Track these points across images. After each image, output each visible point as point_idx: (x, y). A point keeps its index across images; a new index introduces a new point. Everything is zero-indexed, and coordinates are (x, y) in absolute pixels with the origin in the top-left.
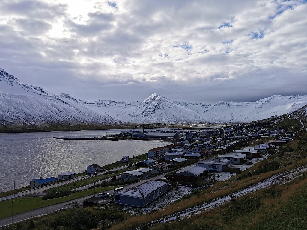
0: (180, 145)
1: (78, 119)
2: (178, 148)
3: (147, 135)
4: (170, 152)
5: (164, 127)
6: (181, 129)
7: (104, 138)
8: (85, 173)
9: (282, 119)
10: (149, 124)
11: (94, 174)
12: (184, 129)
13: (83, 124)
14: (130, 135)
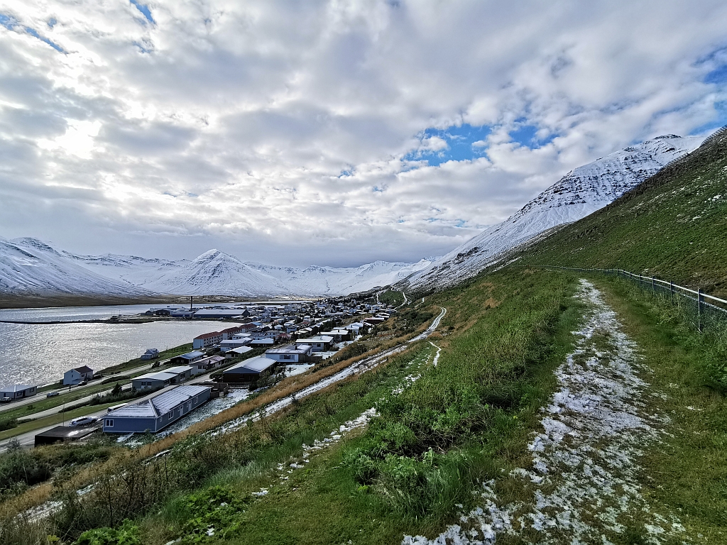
0: (247, 328)
1: (59, 286)
2: (246, 332)
3: (198, 313)
4: (231, 339)
5: (227, 301)
6: (254, 304)
7: (114, 320)
8: (61, 384)
9: (385, 291)
10: (203, 297)
11: (80, 385)
12: (259, 304)
13: (70, 295)
14: (166, 315)
